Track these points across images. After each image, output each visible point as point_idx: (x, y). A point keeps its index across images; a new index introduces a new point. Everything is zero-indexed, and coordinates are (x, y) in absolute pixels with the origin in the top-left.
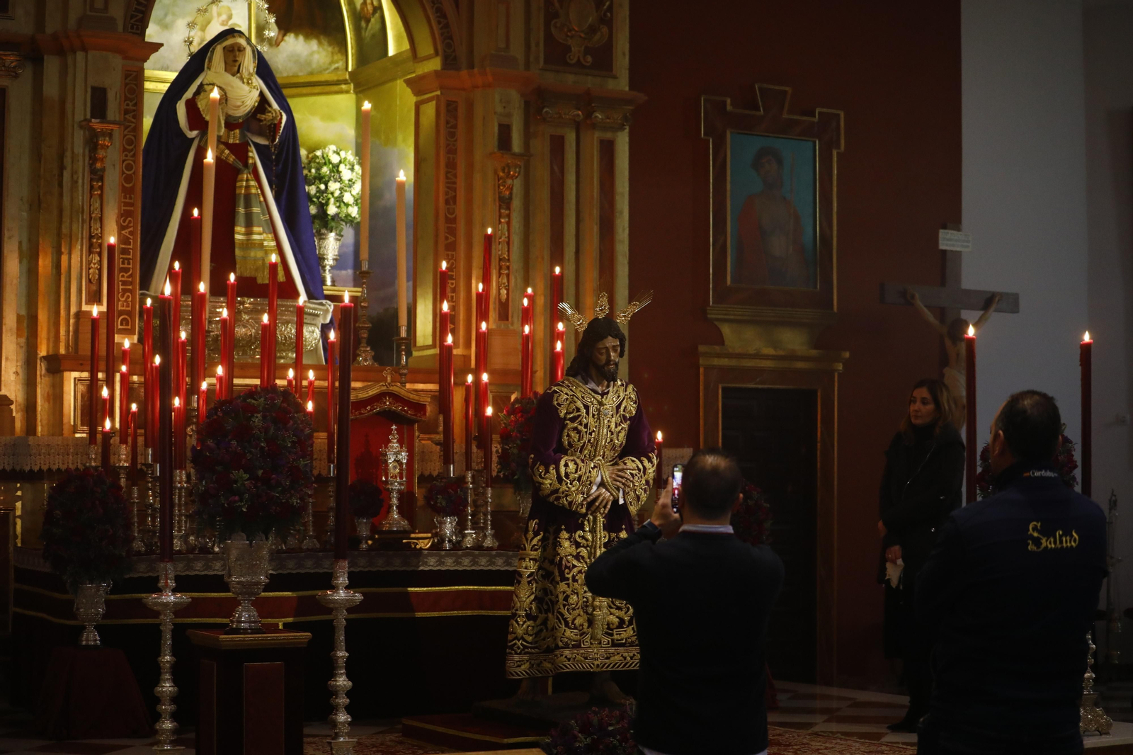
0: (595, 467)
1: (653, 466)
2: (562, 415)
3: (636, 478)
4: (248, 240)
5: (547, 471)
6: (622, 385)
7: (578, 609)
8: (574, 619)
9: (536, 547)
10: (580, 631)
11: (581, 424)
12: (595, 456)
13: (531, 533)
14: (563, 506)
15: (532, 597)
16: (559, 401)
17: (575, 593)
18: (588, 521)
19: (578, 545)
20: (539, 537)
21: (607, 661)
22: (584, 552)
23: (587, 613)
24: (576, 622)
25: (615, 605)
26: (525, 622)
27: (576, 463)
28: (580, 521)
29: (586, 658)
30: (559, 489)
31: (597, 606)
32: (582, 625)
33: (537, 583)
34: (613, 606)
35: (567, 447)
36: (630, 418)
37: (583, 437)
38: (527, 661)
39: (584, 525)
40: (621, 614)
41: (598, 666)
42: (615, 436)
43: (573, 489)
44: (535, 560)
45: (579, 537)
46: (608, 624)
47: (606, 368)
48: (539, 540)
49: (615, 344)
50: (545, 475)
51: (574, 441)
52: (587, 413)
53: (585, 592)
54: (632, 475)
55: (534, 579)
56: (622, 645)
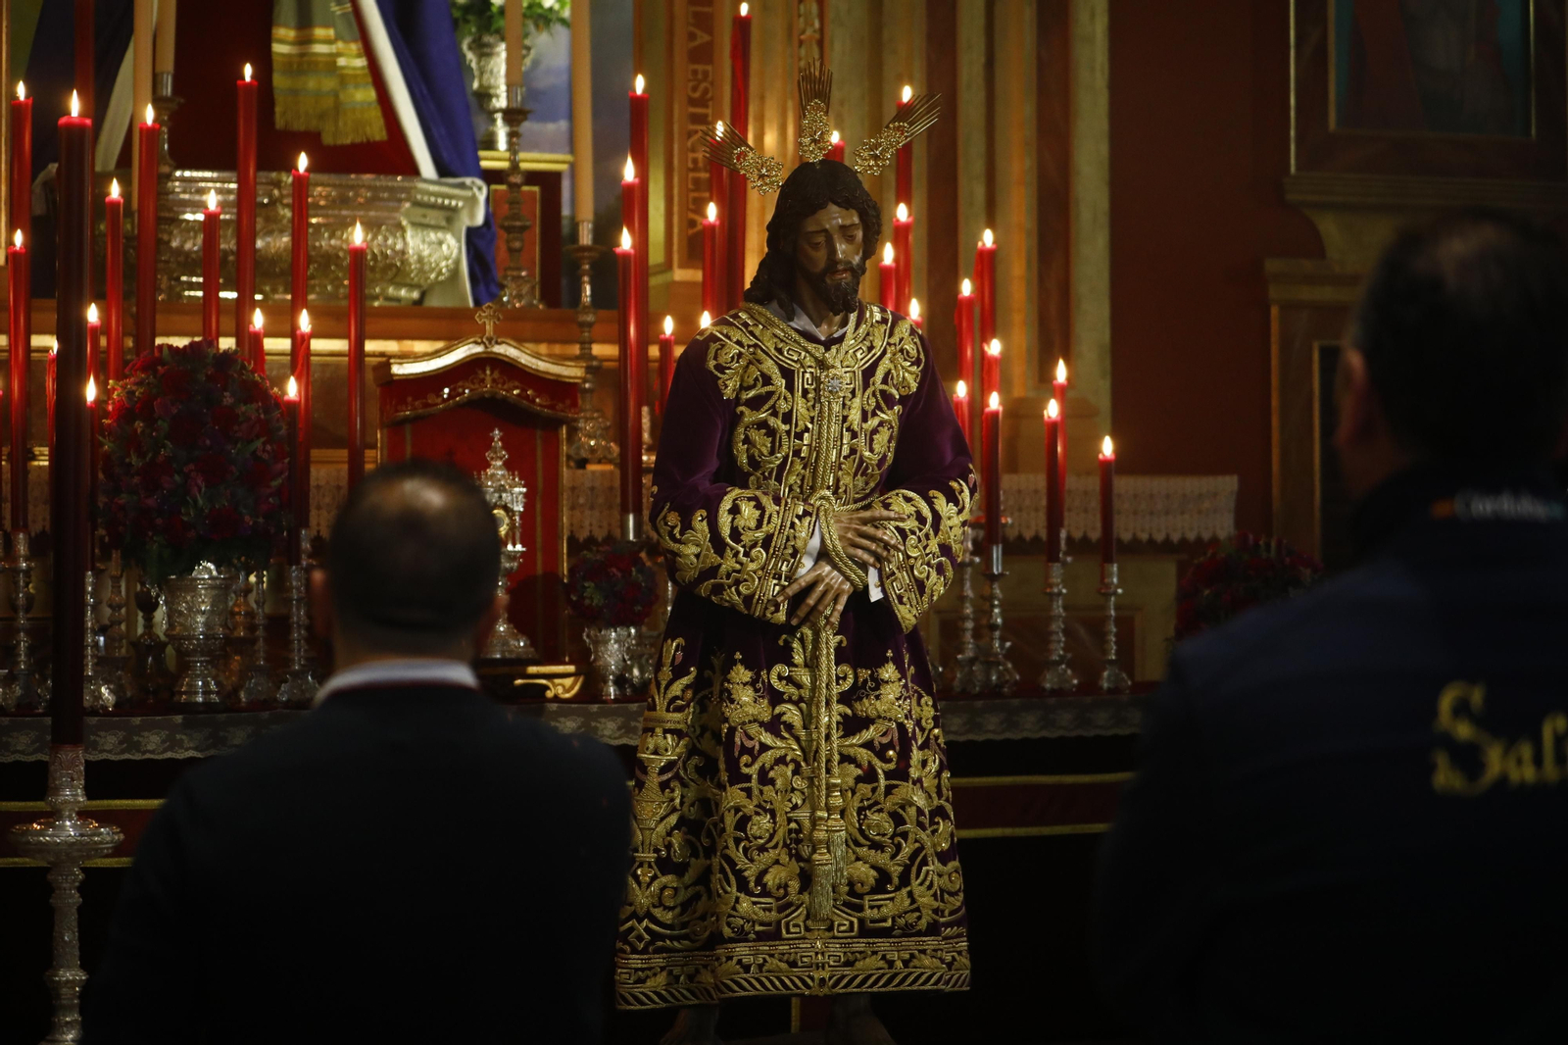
0: (806, 513)
1: (960, 512)
2: (729, 393)
3: (912, 540)
4: (302, 55)
5: (687, 525)
6: (884, 321)
7: (775, 847)
8: (765, 872)
9: (680, 702)
10: (778, 899)
11: (775, 414)
12: (813, 489)
13: (666, 673)
14: (733, 607)
15: (673, 819)
16: (722, 360)
17: (766, 811)
18: (802, 640)
19: (776, 698)
20: (685, 681)
21: (847, 971)
22: (792, 714)
23: (799, 858)
24: (769, 879)
25: (866, 837)
26: (654, 878)
27: (759, 506)
28: (781, 643)
29: (793, 964)
30: (720, 565)
31: (821, 842)
32: (786, 886)
33: (684, 785)
34: (862, 840)
35: (746, 468)
36: (903, 400)
37: (780, 445)
38: (663, 969)
39: (792, 649)
40: (882, 858)
41: (823, 981)
42: (862, 440)
43: (752, 566)
44: (678, 734)
45: (780, 678)
46: (851, 884)
47: (828, 281)
48: (687, 687)
50: (682, 533)
51: (761, 454)
52: (790, 387)
53: (795, 807)
54: (901, 531)
55: (677, 777)
56: (886, 933)
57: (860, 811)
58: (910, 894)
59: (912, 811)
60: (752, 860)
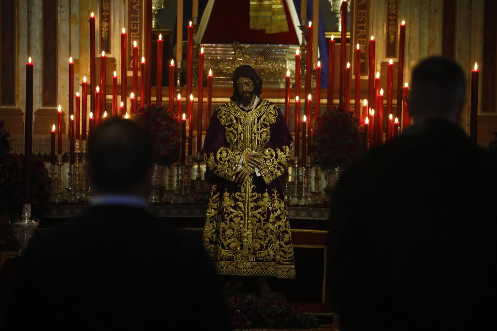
0: (239, 154)
1: (285, 154)
2: (222, 123)
3: (268, 161)
7: (234, 238)
8: (230, 244)
9: (215, 201)
10: (233, 251)
11: (234, 129)
13: (212, 194)
14: (222, 177)
15: (214, 230)
16: (221, 115)
17: (231, 228)
18: (243, 186)
19: (236, 200)
20: (217, 195)
21: (251, 270)
22: (241, 205)
23: (241, 241)
24: (231, 246)
26: (209, 245)
27: (227, 152)
28: (238, 186)
29: (237, 267)
30: (217, 166)
31: (245, 237)
32: (236, 248)
33: (217, 222)
34: (257, 237)
35: (229, 142)
36: (271, 125)
39: (241, 188)
40: (262, 242)
41: (245, 272)
42: (258, 136)
43: (225, 167)
44: (215, 209)
45: (238, 195)
46: (254, 248)
48: (217, 197)
49: (247, 81)
50: (208, 158)
51: (232, 139)
52: (237, 122)
53: (241, 228)
54: (265, 159)
55: (215, 220)
56: (262, 261)
57: (257, 230)
58: (268, 251)
59: (269, 230)
60: (226, 241)
